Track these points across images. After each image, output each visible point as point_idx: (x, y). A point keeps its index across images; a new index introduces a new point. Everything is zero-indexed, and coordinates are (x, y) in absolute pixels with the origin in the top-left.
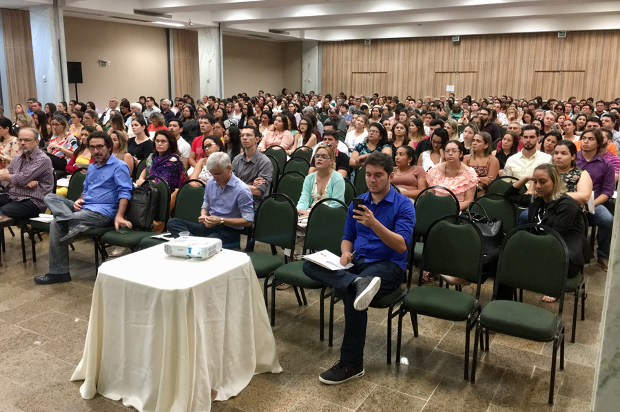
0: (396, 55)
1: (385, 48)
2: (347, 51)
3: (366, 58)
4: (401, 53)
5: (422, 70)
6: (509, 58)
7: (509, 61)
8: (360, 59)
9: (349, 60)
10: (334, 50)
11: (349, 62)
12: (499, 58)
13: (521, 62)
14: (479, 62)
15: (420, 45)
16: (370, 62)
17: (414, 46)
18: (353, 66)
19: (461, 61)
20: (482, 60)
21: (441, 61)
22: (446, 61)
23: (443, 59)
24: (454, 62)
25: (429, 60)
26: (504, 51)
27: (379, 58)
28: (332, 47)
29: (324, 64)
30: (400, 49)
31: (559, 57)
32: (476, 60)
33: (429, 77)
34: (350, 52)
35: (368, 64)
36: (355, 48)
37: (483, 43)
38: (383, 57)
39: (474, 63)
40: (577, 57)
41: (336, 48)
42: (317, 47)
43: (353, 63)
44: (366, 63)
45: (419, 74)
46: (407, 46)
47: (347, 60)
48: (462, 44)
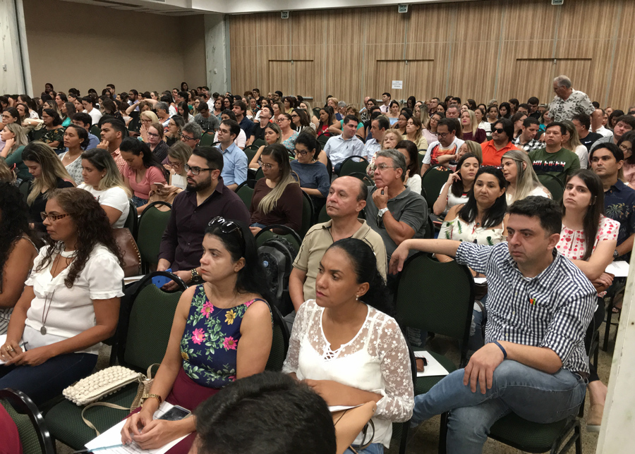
0: (325, 34)
2: (262, 28)
3: (286, 39)
4: (331, 32)
5: (359, 58)
6: (479, 39)
7: (479, 44)
8: (279, 40)
9: (264, 42)
10: (244, 28)
11: (264, 45)
12: (465, 39)
13: (497, 44)
14: (436, 46)
15: (356, 20)
16: (290, 45)
17: (348, 21)
18: (270, 49)
19: (412, 43)
20: (441, 42)
21: (384, 44)
22: (390, 44)
23: (387, 41)
24: (402, 45)
25: (368, 42)
26: (473, 29)
27: (302, 39)
28: (241, 23)
29: (233, 48)
30: (329, 25)
31: (552, 38)
32: (433, 43)
33: (369, 67)
34: (264, 30)
35: (288, 47)
37: (443, 14)
38: (308, 38)
39: (430, 47)
40: (580, 37)
41: (246, 25)
42: (222, 23)
43: (269, 45)
44: (285, 46)
45: (355, 63)
47: (261, 44)
48: (414, 17)
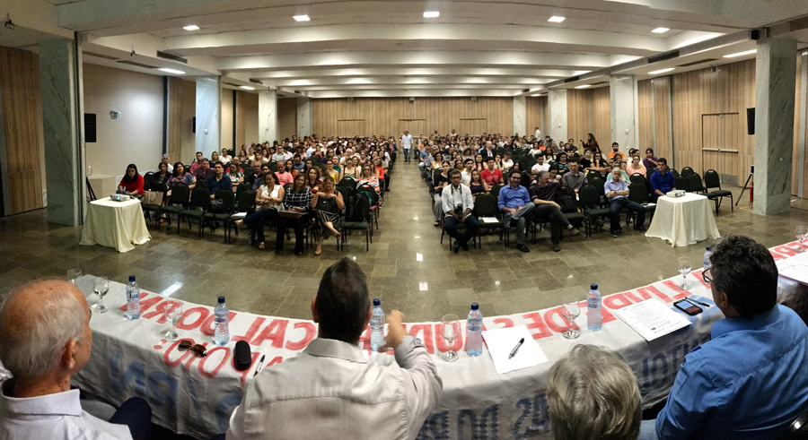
0: (371, 108)
1: (362, 103)
2: (333, 105)
3: (348, 110)
4: (374, 107)
5: (390, 119)
6: (444, 111)
7: (444, 113)
8: (344, 111)
10: (323, 106)
11: (336, 113)
12: (439, 111)
13: (452, 114)
15: (387, 102)
16: (351, 113)
18: (339, 116)
19: (415, 113)
20: (428, 113)
22: (405, 113)
23: (403, 112)
24: (411, 114)
25: (394, 112)
26: (441, 107)
27: (358, 110)
28: (321, 102)
29: (314, 114)
30: (373, 105)
31: (472, 111)
32: (425, 113)
33: (395, 123)
34: (336, 106)
36: (340, 103)
37: (428, 102)
38: (361, 110)
39: (423, 115)
40: (481, 111)
41: (324, 103)
42: (310, 101)
43: (339, 114)
44: (348, 114)
45: (387, 121)
46: (378, 102)
47: (333, 112)
48: (415, 103)
